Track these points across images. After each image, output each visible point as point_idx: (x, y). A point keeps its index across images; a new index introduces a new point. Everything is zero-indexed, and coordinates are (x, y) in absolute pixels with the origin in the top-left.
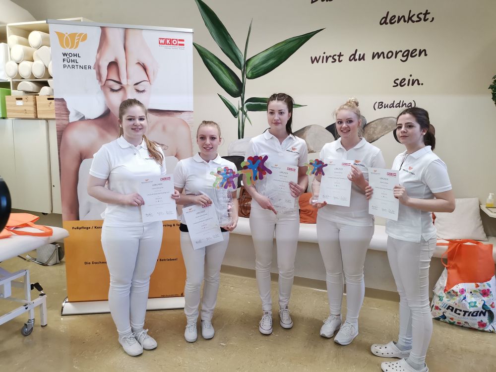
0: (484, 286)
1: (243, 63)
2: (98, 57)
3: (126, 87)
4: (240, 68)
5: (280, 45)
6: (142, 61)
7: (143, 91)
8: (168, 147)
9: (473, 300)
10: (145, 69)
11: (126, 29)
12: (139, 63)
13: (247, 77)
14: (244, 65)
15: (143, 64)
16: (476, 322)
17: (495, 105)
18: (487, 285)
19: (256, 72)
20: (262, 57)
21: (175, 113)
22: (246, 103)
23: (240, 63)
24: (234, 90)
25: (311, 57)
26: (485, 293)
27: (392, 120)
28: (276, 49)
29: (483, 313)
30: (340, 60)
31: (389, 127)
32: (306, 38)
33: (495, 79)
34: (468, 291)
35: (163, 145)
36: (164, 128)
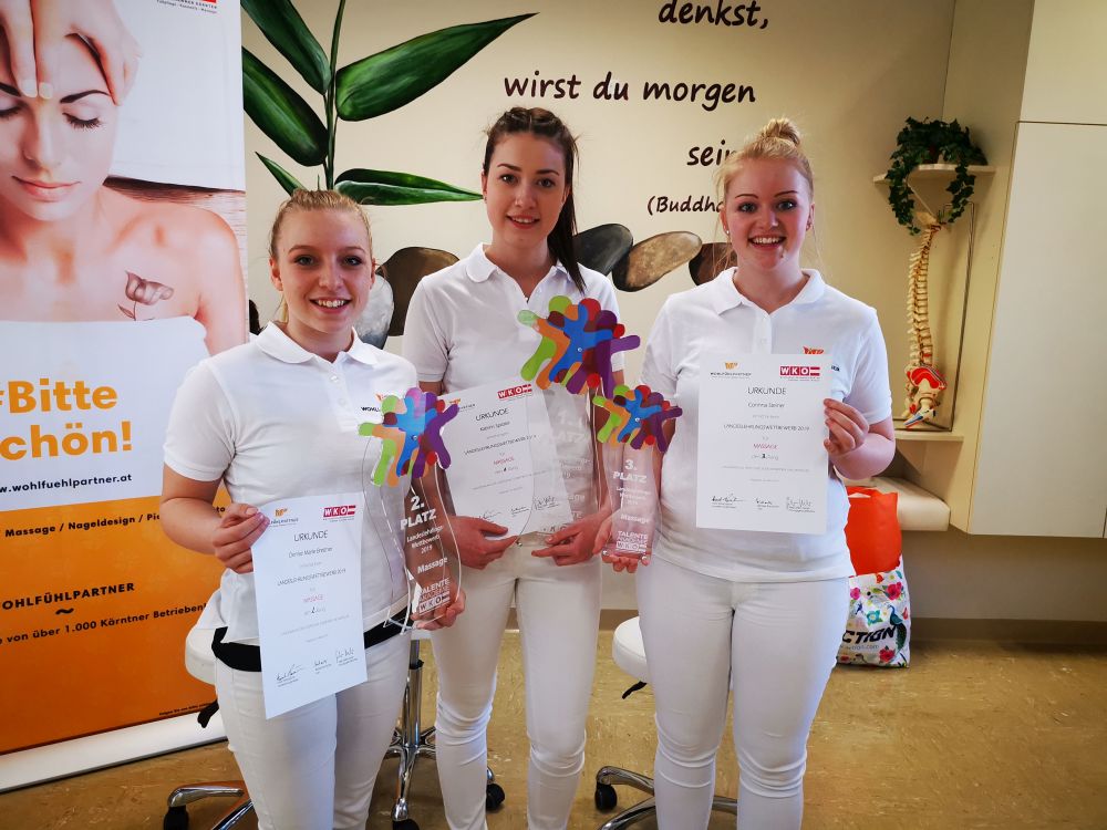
0: (892, 577)
1: (327, 76)
3: (33, 105)
4: (320, 89)
5: (426, 42)
6: (87, 31)
7: (93, 123)
8: (172, 290)
9: (874, 608)
10: (96, 54)
12: (75, 36)
13: (339, 115)
14: (332, 83)
15: (90, 40)
16: (877, 652)
17: (894, 213)
18: (896, 576)
19: (364, 103)
20: (381, 68)
21: (191, 195)
22: (337, 181)
23: (319, 76)
24: (305, 147)
25: (506, 80)
26: (893, 592)
27: (685, 239)
28: (417, 50)
29: (890, 632)
30: (574, 93)
31: (681, 253)
32: (492, 30)
33: (900, 159)
34: (864, 591)
35: (156, 285)
36: (159, 236)
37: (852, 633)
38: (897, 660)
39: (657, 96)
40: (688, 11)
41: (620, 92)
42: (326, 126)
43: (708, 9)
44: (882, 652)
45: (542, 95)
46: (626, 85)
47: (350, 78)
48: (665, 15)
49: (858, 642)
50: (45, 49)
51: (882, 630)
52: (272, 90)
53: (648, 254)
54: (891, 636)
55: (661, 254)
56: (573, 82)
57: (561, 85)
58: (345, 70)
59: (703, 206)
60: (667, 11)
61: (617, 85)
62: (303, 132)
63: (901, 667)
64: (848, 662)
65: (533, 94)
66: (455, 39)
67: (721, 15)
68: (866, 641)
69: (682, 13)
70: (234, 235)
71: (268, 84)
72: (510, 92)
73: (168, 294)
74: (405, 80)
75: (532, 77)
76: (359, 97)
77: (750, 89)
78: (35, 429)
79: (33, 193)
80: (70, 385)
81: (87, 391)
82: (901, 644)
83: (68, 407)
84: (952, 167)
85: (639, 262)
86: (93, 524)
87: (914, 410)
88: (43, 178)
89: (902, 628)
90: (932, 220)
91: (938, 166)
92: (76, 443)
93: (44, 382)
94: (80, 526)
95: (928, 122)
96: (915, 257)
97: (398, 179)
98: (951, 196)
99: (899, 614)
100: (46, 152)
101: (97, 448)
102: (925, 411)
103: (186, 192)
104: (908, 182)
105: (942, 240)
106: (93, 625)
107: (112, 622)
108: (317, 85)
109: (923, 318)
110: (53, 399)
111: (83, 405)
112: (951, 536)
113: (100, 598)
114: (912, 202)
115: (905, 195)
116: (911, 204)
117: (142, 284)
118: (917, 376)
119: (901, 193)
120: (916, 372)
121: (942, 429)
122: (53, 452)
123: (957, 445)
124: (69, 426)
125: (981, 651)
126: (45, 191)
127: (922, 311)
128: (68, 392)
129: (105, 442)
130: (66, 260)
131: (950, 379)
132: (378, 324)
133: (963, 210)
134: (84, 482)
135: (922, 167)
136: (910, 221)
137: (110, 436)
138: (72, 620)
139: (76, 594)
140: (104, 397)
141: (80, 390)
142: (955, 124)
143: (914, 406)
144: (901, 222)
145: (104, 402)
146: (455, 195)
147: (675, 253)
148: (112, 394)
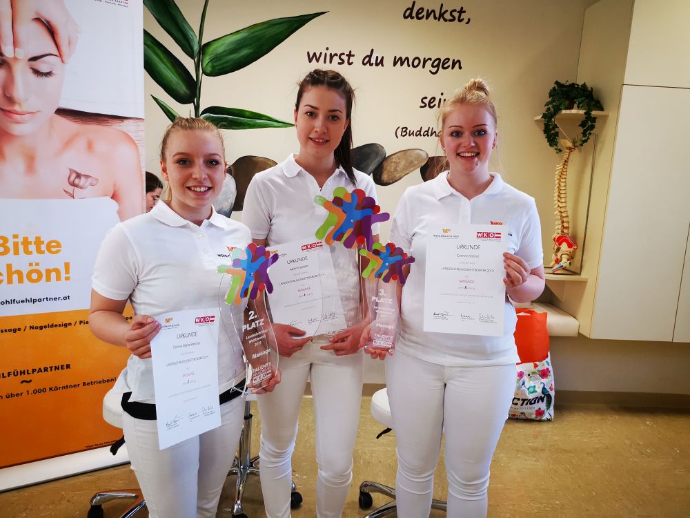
0: (543, 365)
1: (196, 48)
3: (12, 62)
5: (259, 28)
6: (46, 15)
7: (48, 74)
8: (97, 180)
9: (532, 384)
10: (51, 31)
12: (38, 20)
13: (204, 72)
14: (199, 52)
15: (48, 22)
16: (534, 411)
17: (546, 139)
18: (546, 364)
19: (220, 65)
20: (231, 43)
21: (110, 120)
22: (202, 114)
23: (191, 48)
24: (182, 92)
25: (308, 53)
26: (544, 374)
27: (418, 153)
28: (253, 33)
29: (542, 399)
30: (350, 62)
31: (416, 162)
32: (300, 21)
33: (550, 106)
34: (526, 373)
35: (87, 176)
36: (90, 146)
37: (519, 399)
38: (546, 416)
39: (402, 65)
40: (422, 12)
41: (378, 61)
42: (195, 79)
43: (433, 11)
44: (537, 411)
45: (331, 63)
46: (383, 58)
47: (211, 50)
48: (407, 14)
49: (522, 405)
50: (19, 28)
51: (537, 398)
52: (162, 56)
53: (395, 162)
54: (543, 401)
55: (403, 163)
56: (350, 55)
57: (342, 57)
58: (208, 44)
59: (429, 134)
60: (408, 12)
61: (377, 57)
62: (181, 83)
63: (548, 420)
64: (516, 417)
65: (325, 62)
66: (276, 27)
67: (442, 15)
68: (527, 404)
69: (418, 13)
70: (137, 146)
71: (159, 52)
72: (310, 60)
73: (95, 182)
74: (245, 52)
75: (324, 51)
76: (216, 62)
77: (459, 61)
78: (9, 267)
79: (10, 117)
80: (32, 239)
81: (43, 243)
82: (548, 406)
83: (31, 253)
84: (582, 112)
85: (389, 167)
86: (45, 327)
87: (557, 261)
88: (17, 108)
89: (549, 396)
90: (570, 145)
91: (574, 111)
92: (35, 275)
93: (16, 236)
94: (37, 328)
95: (568, 84)
96: (559, 167)
97: (240, 113)
98: (581, 130)
99: (547, 388)
100: (19, 91)
101: (48, 279)
102: (565, 262)
103: (107, 119)
104: (555, 120)
105: (575, 156)
106: (44, 390)
107: (56, 389)
108: (190, 54)
109: (564, 205)
110: (21, 248)
111: (40, 251)
112: (580, 340)
113: (49, 373)
114: (557, 133)
115: (553, 129)
116: (557, 134)
117: (79, 176)
118: (560, 240)
119: (551, 127)
120: (559, 238)
121: (574, 273)
122: (21, 281)
123: (583, 284)
124: (31, 265)
125: (598, 411)
126: (18, 116)
127: (563, 200)
128: (30, 243)
129: (53, 275)
130: (31, 162)
131: (580, 242)
132: (226, 203)
133: (588, 138)
134: (40, 300)
135: (564, 112)
136: (556, 145)
137: (57, 271)
138: (31, 387)
139: (34, 371)
140: (54, 247)
141: (38, 242)
142: (584, 85)
143: (557, 259)
144: (551, 145)
145: (53, 249)
146: (275, 124)
147: (412, 162)
148: (59, 245)
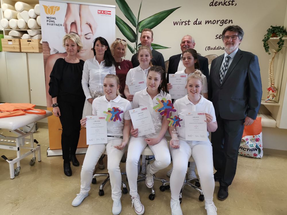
0: (257, 137)
2: (65, 20)
3: (80, 36)
4: (135, 26)
5: (157, 15)
6: (89, 22)
9: (252, 143)
11: (81, 5)
12: (87, 23)
13: (139, 32)
14: (138, 25)
15: (89, 24)
16: (252, 154)
17: (265, 49)
20: (148, 21)
22: (138, 45)
23: (135, 24)
24: (132, 39)
25: (174, 22)
27: (214, 56)
28: (155, 17)
29: (256, 150)
30: (189, 24)
32: (171, 11)
33: (266, 36)
34: (249, 139)
37: (246, 149)
39: (208, 23)
40: (217, 3)
41: (199, 23)
42: (136, 34)
43: (221, 2)
46: (201, 21)
47: (141, 24)
50: (82, 26)
56: (189, 21)
57: (186, 22)
58: (140, 22)
59: (219, 49)
60: (211, 4)
62: (132, 36)
63: (259, 158)
64: (246, 156)
65: (180, 25)
66: (163, 14)
67: (225, 3)
68: (249, 151)
71: (125, 26)
72: (174, 25)
74: (153, 23)
75: (179, 21)
77: (232, 20)
79: (80, 52)
82: (259, 153)
84: (278, 38)
88: (82, 49)
89: (259, 149)
90: (275, 51)
91: (275, 38)
95: (276, 26)
96: (271, 60)
98: (278, 45)
99: (258, 146)
102: (271, 98)
104: (268, 42)
112: (276, 129)
114: (269, 47)
115: (267, 45)
118: (269, 89)
123: (279, 106)
126: (82, 51)
127: (272, 73)
131: (279, 90)
133: (281, 48)
135: (271, 38)
136: (269, 52)
142: (283, 27)
143: (268, 97)
144: (266, 52)
146: (162, 48)
